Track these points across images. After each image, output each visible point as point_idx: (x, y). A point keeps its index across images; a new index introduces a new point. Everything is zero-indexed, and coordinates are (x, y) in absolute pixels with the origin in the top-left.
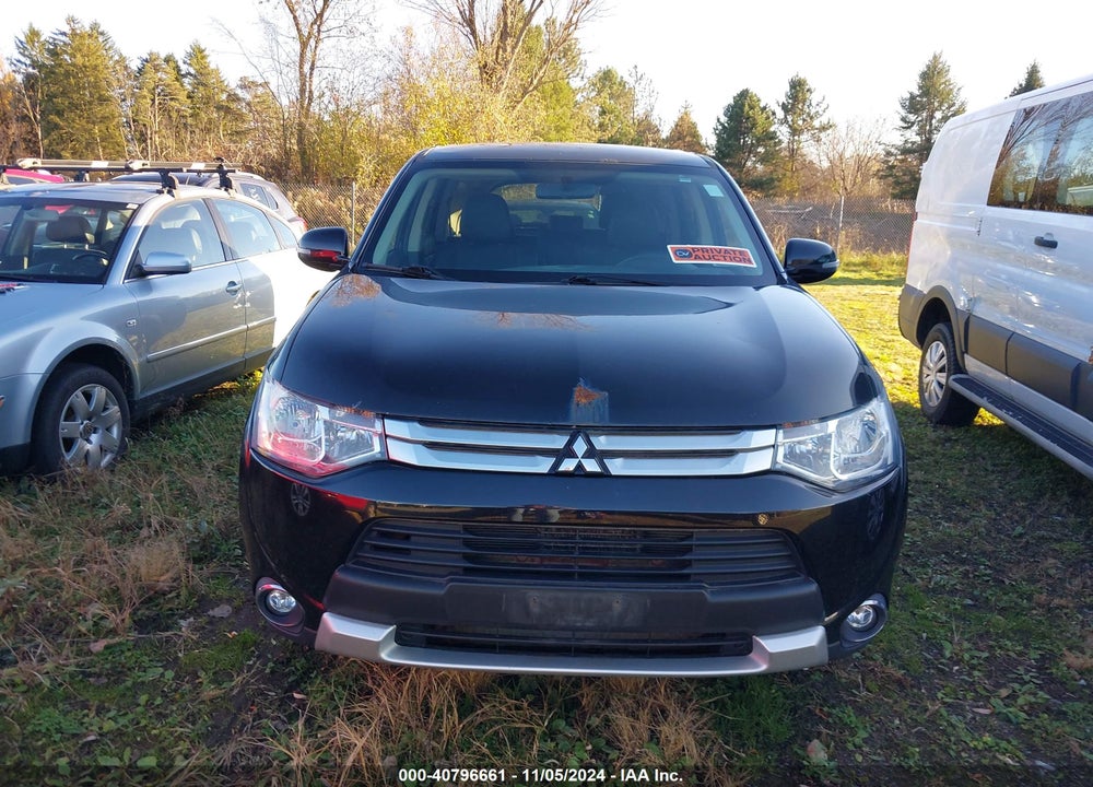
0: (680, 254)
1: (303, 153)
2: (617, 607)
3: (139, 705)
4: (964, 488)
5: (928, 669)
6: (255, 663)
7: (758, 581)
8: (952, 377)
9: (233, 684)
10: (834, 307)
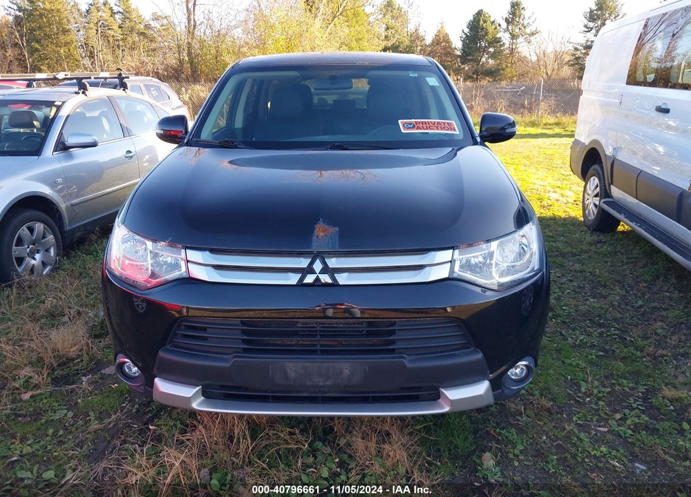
0: (407, 126)
1: (191, 62)
2: (346, 372)
3: (48, 436)
4: (606, 275)
5: (570, 400)
6: (127, 405)
7: (441, 352)
8: (603, 200)
9: (110, 420)
10: (534, 154)
